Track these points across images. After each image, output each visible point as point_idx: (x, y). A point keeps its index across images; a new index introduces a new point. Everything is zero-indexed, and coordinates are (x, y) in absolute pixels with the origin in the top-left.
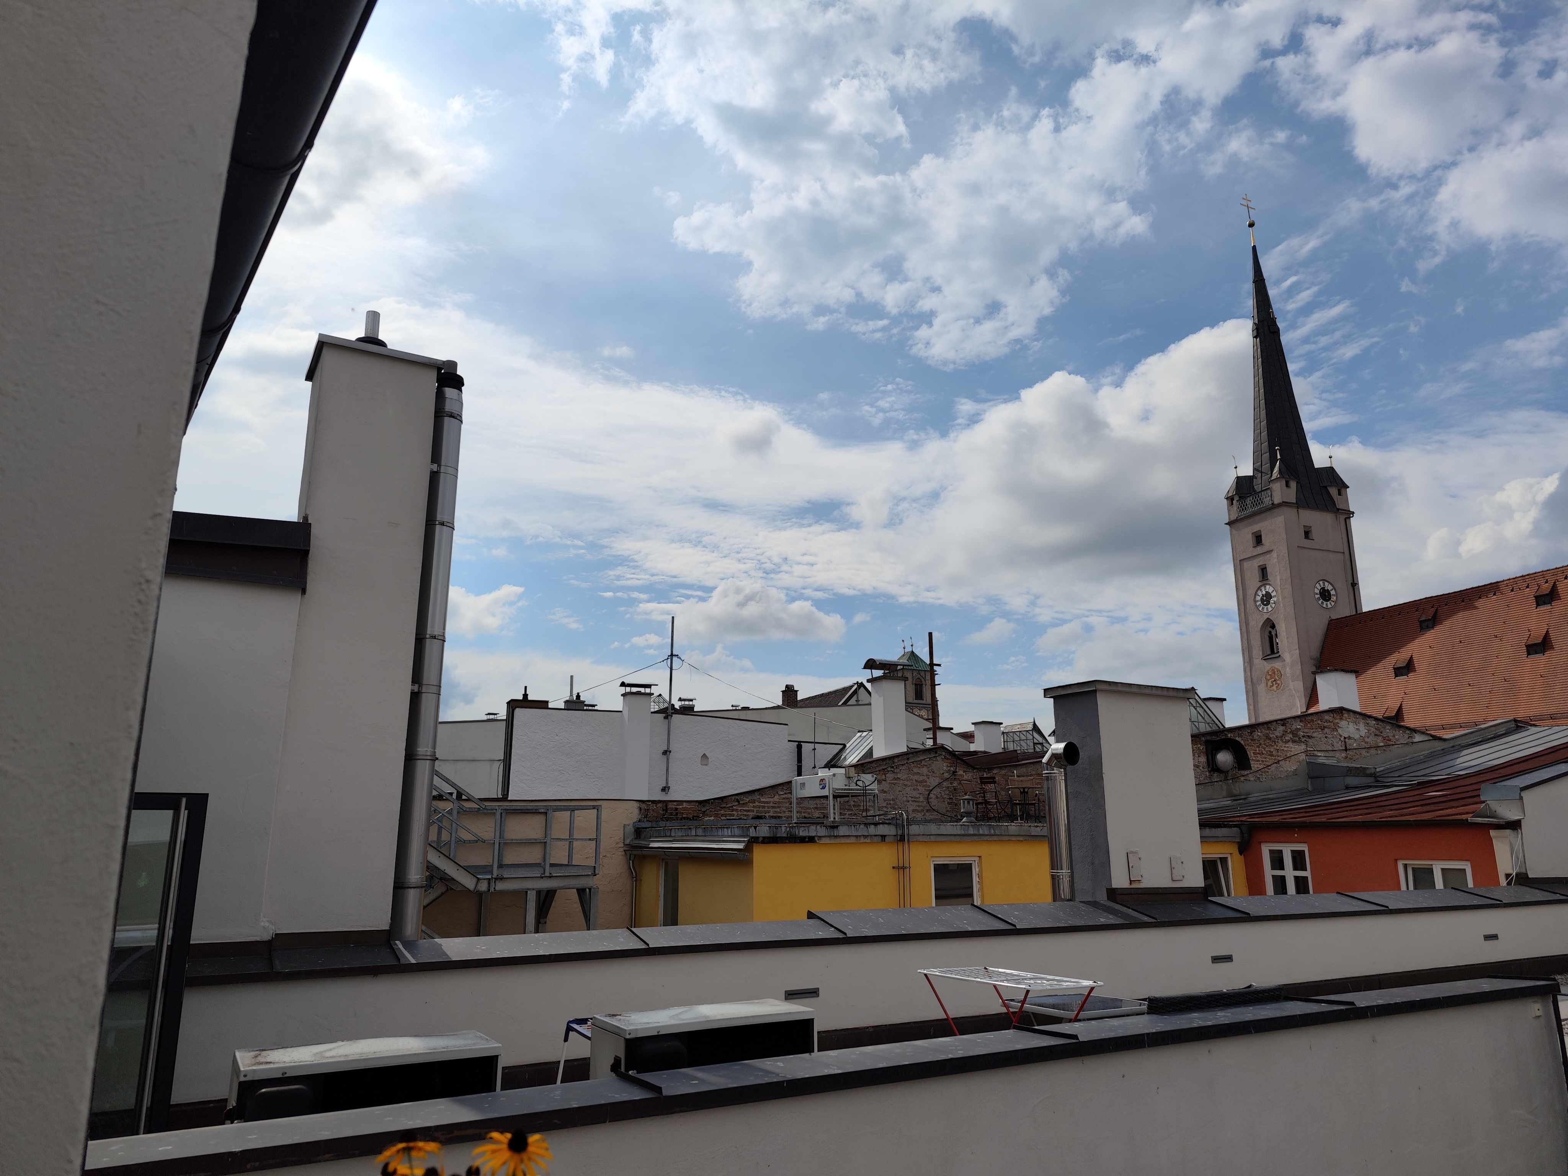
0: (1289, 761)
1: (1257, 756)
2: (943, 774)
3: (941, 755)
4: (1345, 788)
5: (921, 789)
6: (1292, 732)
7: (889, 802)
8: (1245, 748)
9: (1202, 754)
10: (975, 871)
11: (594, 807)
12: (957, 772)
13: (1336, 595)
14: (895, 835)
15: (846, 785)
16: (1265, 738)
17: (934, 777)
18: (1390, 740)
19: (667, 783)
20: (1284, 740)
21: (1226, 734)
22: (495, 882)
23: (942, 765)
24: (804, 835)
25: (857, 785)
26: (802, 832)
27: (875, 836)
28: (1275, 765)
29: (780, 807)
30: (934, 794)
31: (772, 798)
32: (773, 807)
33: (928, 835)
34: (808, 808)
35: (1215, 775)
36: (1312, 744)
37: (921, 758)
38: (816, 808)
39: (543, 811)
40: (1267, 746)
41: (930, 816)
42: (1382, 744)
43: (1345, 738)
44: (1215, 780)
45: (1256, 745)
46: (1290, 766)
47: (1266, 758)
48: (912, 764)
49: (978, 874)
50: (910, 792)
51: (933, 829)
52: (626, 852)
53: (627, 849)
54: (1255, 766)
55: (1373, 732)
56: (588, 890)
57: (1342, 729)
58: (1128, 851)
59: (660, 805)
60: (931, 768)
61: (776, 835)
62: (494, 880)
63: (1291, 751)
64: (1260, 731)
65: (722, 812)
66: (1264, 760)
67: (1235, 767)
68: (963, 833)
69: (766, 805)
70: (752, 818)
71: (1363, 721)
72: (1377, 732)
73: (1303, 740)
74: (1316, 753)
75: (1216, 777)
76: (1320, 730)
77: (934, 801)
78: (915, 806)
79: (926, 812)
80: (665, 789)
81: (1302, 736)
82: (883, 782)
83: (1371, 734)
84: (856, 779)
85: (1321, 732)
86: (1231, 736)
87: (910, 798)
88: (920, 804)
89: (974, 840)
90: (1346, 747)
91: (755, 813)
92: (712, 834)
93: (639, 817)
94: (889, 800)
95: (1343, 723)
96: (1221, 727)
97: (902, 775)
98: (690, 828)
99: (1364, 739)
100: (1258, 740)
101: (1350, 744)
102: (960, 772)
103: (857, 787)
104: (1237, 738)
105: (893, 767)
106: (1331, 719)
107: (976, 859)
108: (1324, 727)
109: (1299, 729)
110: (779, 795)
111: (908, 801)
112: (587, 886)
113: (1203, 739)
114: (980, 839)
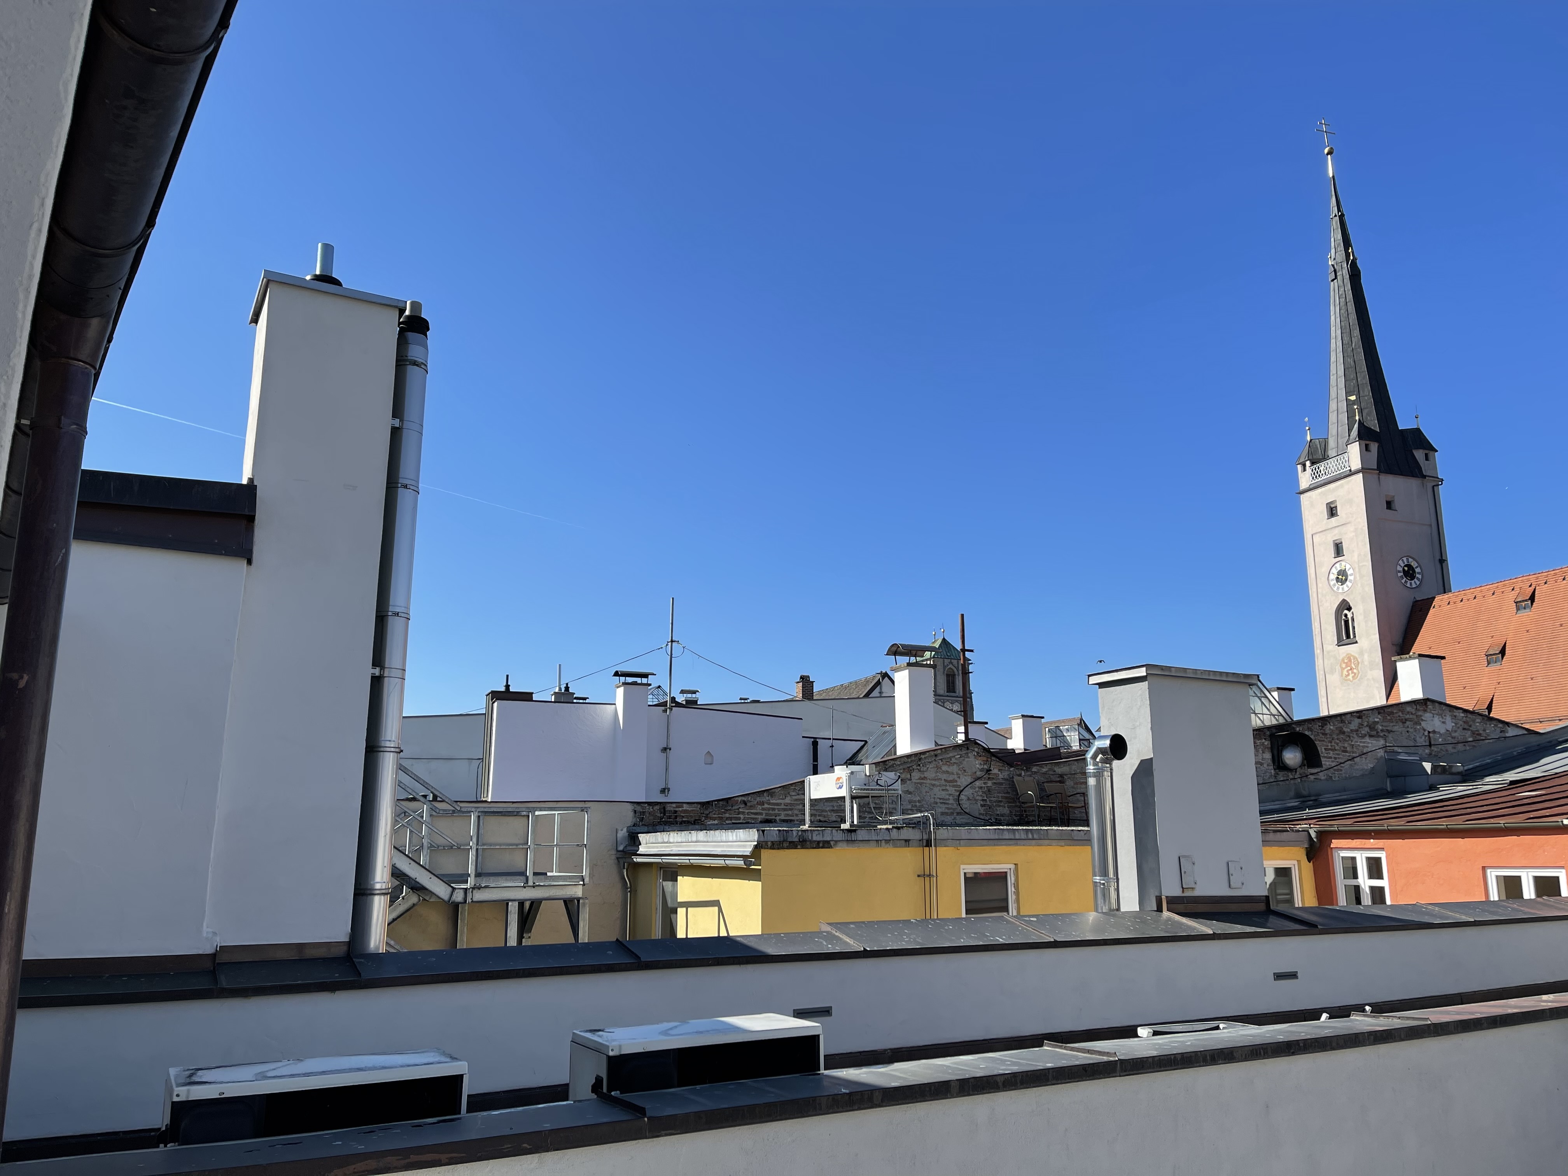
0: (1366, 758)
1: (1329, 753)
2: (976, 773)
3: (974, 751)
4: (1429, 788)
5: (952, 790)
6: (1368, 726)
7: (914, 804)
8: (1315, 744)
9: (1267, 750)
10: (1011, 880)
11: (582, 811)
12: (991, 770)
13: (1422, 573)
14: (920, 840)
15: (865, 784)
16: (1337, 732)
17: (966, 776)
18: (1481, 734)
19: (667, 783)
20: (1360, 735)
21: (1294, 728)
22: (472, 892)
23: (975, 764)
24: (818, 839)
25: (878, 784)
26: (815, 838)
27: (899, 840)
28: (1349, 762)
29: (792, 809)
30: (965, 795)
31: (784, 799)
32: (785, 810)
33: (957, 840)
34: (823, 811)
35: (1281, 773)
36: (1392, 739)
37: (951, 755)
38: (833, 810)
39: (525, 813)
40: (1340, 741)
41: (962, 820)
42: (1471, 739)
43: (1429, 732)
44: (1282, 779)
45: (1328, 739)
46: (1366, 764)
47: (1339, 754)
48: (940, 761)
49: (1014, 884)
50: (938, 793)
51: (963, 832)
52: (620, 860)
53: (620, 856)
54: (1326, 763)
55: (1461, 725)
56: (576, 901)
57: (1427, 722)
58: (1180, 855)
59: (656, 807)
60: (961, 767)
61: (787, 839)
62: (471, 890)
63: (1367, 747)
64: (1332, 724)
65: (727, 815)
66: (1337, 756)
68: (997, 838)
69: (776, 807)
70: (761, 822)
71: (1450, 714)
72: (1466, 727)
74: (1396, 749)
75: (1281, 776)
76: (1401, 724)
77: (966, 805)
78: (943, 809)
79: (957, 815)
80: (663, 791)
81: (1381, 730)
82: (908, 782)
83: (1459, 728)
84: (877, 778)
85: (1402, 726)
86: (1300, 730)
87: (939, 800)
88: (950, 806)
89: (1010, 845)
90: (1430, 742)
91: (763, 816)
92: (715, 839)
93: (634, 820)
94: (915, 802)
95: (1427, 716)
96: (1289, 720)
97: (930, 774)
98: (690, 833)
99: (1450, 734)
100: (1330, 735)
101: (1435, 739)
102: (995, 771)
103: (878, 787)
104: (1307, 733)
105: (919, 765)
106: (1413, 711)
107: (1012, 866)
108: (1406, 720)
109: (1378, 722)
110: (790, 795)
111: (936, 803)
112: (576, 896)
113: (1268, 733)
114: (1017, 845)
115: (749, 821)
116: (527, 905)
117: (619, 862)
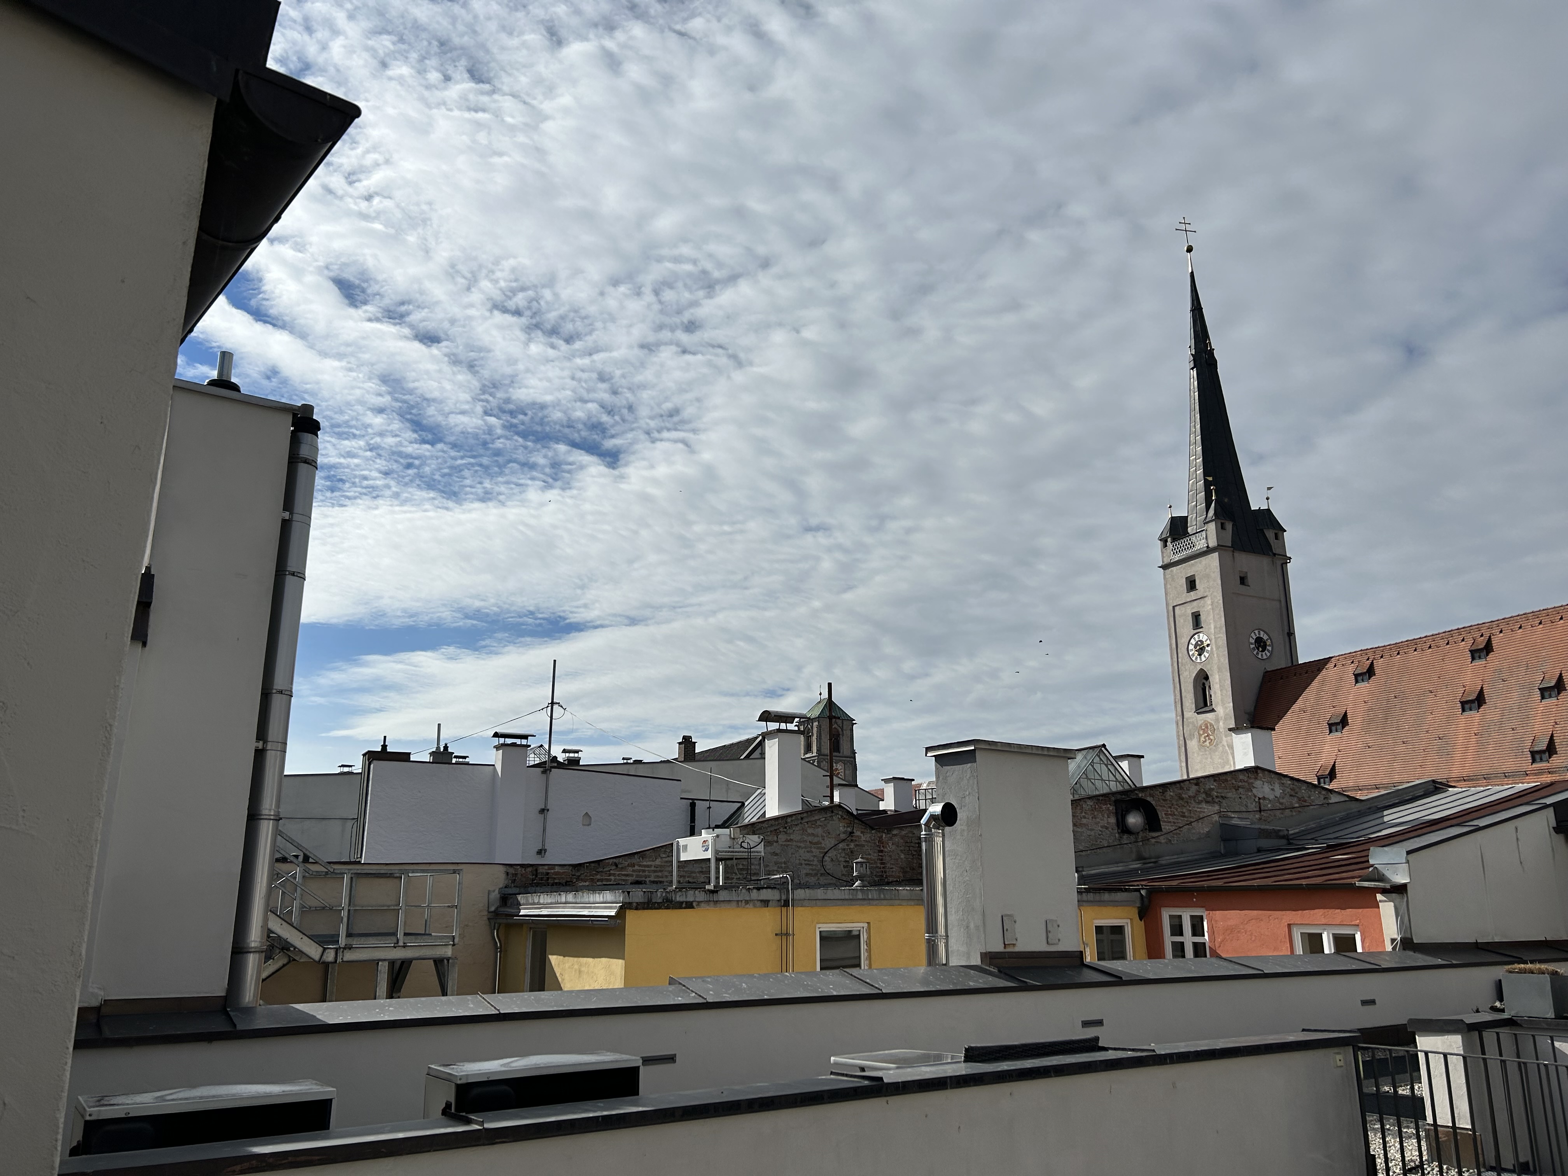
0: (1202, 823)
1: (1169, 818)
2: (839, 835)
3: (837, 816)
4: (1256, 850)
5: (816, 852)
6: (1205, 793)
7: (780, 865)
8: (1155, 809)
9: (1111, 814)
10: (864, 938)
11: (454, 872)
12: (854, 833)
13: (1272, 645)
14: (778, 901)
15: (730, 847)
16: (1177, 798)
17: (830, 838)
18: (1305, 801)
19: (543, 845)
20: (1197, 801)
21: (1137, 794)
22: (343, 952)
23: (838, 826)
24: (683, 900)
25: (741, 847)
26: (678, 899)
27: (758, 900)
28: (1187, 827)
29: (659, 871)
30: (829, 856)
32: (655, 871)
33: (814, 901)
34: (692, 872)
35: (1125, 836)
36: (1226, 805)
37: (817, 818)
38: (702, 872)
39: (398, 875)
40: (1179, 807)
41: (823, 880)
42: (1297, 805)
43: (1259, 799)
44: (1125, 842)
45: (1168, 805)
46: (1203, 828)
47: (1177, 819)
48: (806, 824)
49: (866, 942)
50: (803, 854)
51: (820, 893)
52: (491, 920)
53: (491, 917)
54: (1166, 827)
55: (1288, 792)
56: (446, 961)
57: (1257, 789)
58: (1003, 914)
59: (529, 869)
60: (826, 829)
61: (651, 900)
62: (342, 950)
63: (1204, 812)
64: (1172, 791)
65: (598, 877)
66: (1175, 821)
67: (1146, 829)
68: (851, 897)
69: (646, 869)
70: (631, 883)
71: (1278, 781)
72: (1293, 793)
73: (1217, 800)
74: (1229, 814)
75: (1125, 839)
76: (1234, 791)
77: (829, 866)
78: (808, 870)
79: (819, 876)
80: (541, 852)
81: (1216, 797)
82: (773, 844)
83: (1287, 794)
84: (741, 840)
85: (1235, 793)
86: (1142, 796)
87: (800, 861)
88: (814, 867)
89: (863, 905)
90: (1260, 808)
91: (634, 878)
92: (582, 900)
93: (506, 882)
94: (781, 863)
95: (1258, 783)
96: (1133, 786)
97: (796, 837)
98: (560, 894)
99: (1278, 800)
100: (1170, 801)
101: (1265, 806)
102: (858, 833)
103: (742, 849)
104: (1149, 799)
105: (786, 828)
106: (1246, 779)
107: (866, 925)
108: (1239, 787)
109: (1213, 789)
110: (661, 858)
111: (801, 864)
112: (445, 956)
113: (1113, 799)
114: (870, 905)
115: (620, 882)
116: (397, 966)
117: (490, 922)
